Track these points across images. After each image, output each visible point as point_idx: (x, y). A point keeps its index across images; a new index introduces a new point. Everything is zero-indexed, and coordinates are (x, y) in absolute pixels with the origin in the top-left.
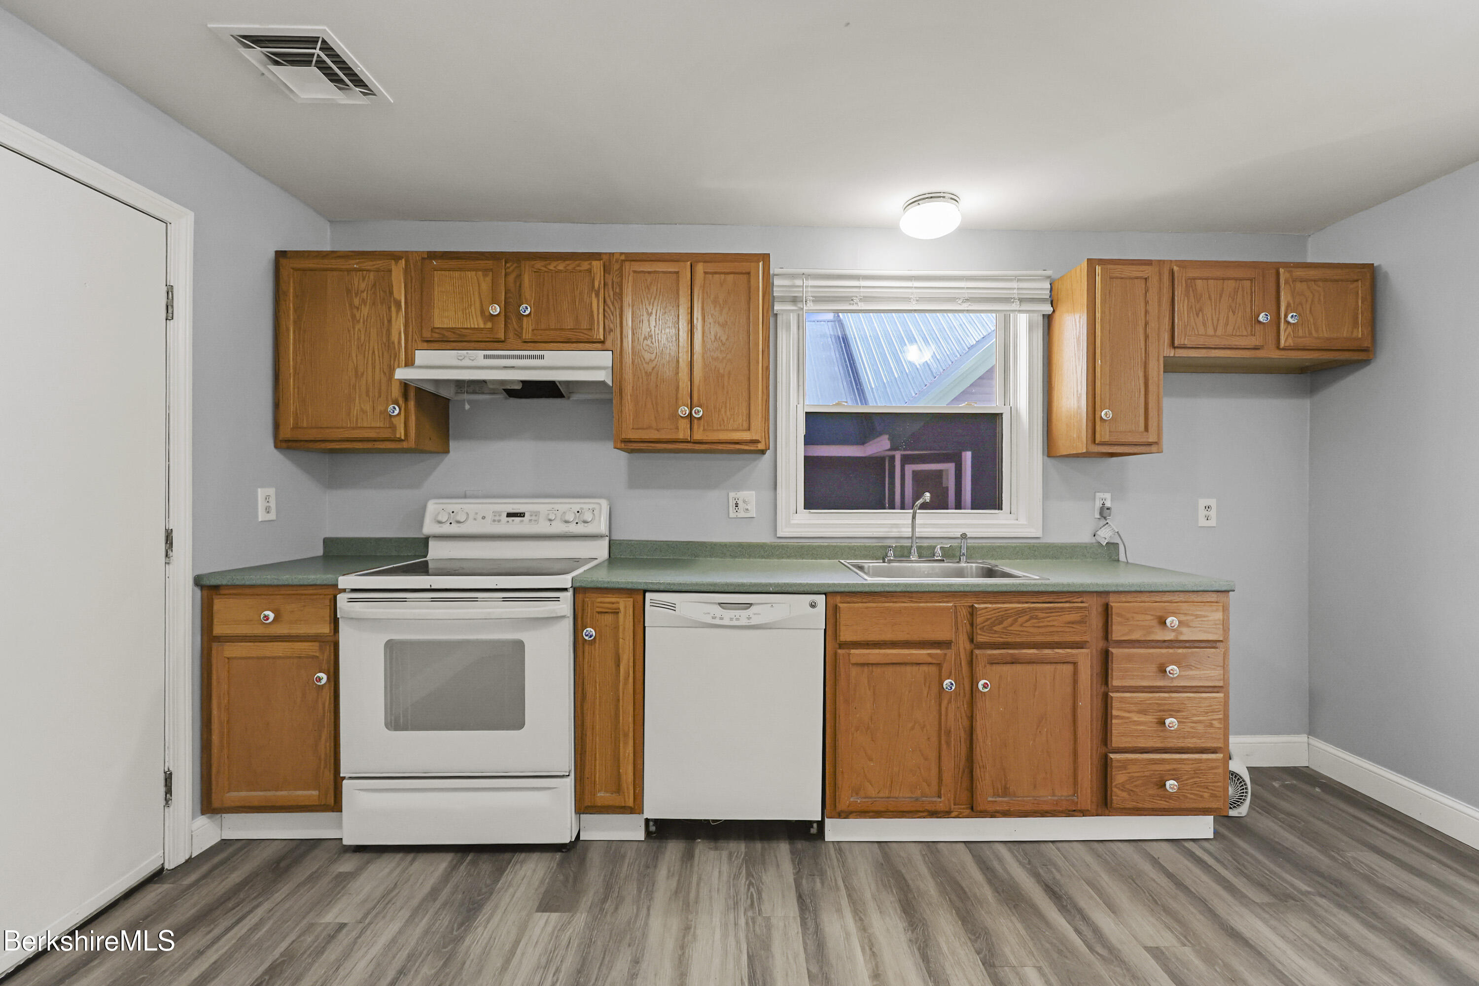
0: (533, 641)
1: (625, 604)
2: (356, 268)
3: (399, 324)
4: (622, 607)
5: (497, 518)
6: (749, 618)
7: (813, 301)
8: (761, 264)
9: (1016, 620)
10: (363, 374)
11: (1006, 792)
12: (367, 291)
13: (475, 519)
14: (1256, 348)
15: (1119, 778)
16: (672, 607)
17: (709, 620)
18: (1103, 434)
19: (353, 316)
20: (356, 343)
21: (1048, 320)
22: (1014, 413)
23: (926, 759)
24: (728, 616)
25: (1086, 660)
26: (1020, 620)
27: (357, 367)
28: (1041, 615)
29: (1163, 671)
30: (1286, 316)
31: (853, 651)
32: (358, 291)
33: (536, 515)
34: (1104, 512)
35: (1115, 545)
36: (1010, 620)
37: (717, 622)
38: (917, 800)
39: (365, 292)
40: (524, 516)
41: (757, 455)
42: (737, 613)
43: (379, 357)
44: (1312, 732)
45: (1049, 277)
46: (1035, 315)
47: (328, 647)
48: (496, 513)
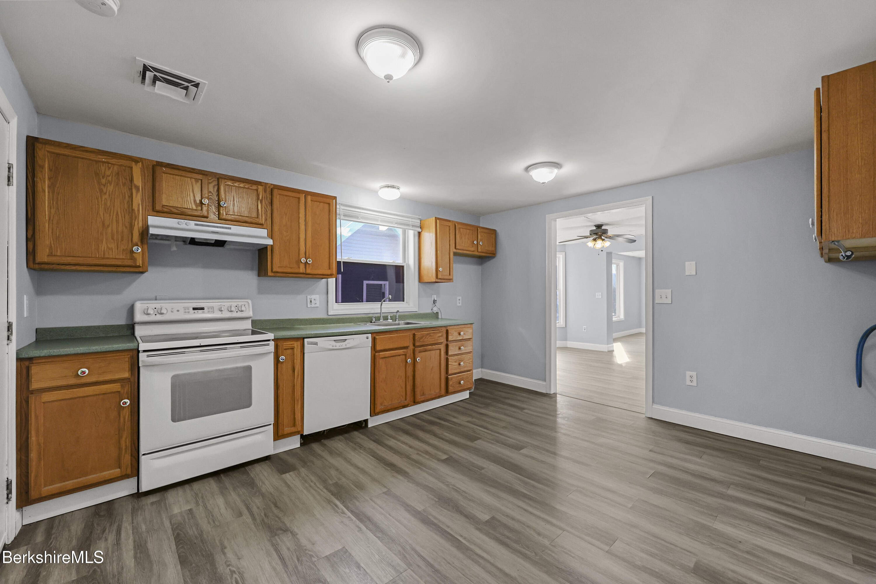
0: (254, 364)
1: (297, 345)
2: (104, 161)
3: (137, 199)
4: (295, 345)
5: (187, 311)
6: (346, 345)
7: (343, 215)
8: (334, 200)
9: (426, 337)
10: (108, 226)
11: (423, 394)
12: (112, 176)
13: (172, 312)
14: (473, 251)
15: (451, 383)
16: (316, 344)
17: (331, 347)
18: (440, 276)
19: (101, 191)
20: (103, 206)
21: (419, 233)
22: (408, 265)
23: (402, 388)
24: (338, 345)
25: (443, 347)
26: (428, 337)
27: (104, 221)
28: (432, 335)
29: (460, 349)
30: (480, 242)
31: (380, 353)
32: (104, 175)
33: (211, 309)
34: (434, 302)
35: (437, 313)
36: (424, 337)
37: (334, 348)
38: (400, 402)
39: (111, 177)
40: (204, 309)
41: (319, 280)
42: (342, 343)
43: (122, 217)
44: (482, 367)
45: (419, 219)
46: (415, 231)
47: (127, 385)
48: (185, 308)
